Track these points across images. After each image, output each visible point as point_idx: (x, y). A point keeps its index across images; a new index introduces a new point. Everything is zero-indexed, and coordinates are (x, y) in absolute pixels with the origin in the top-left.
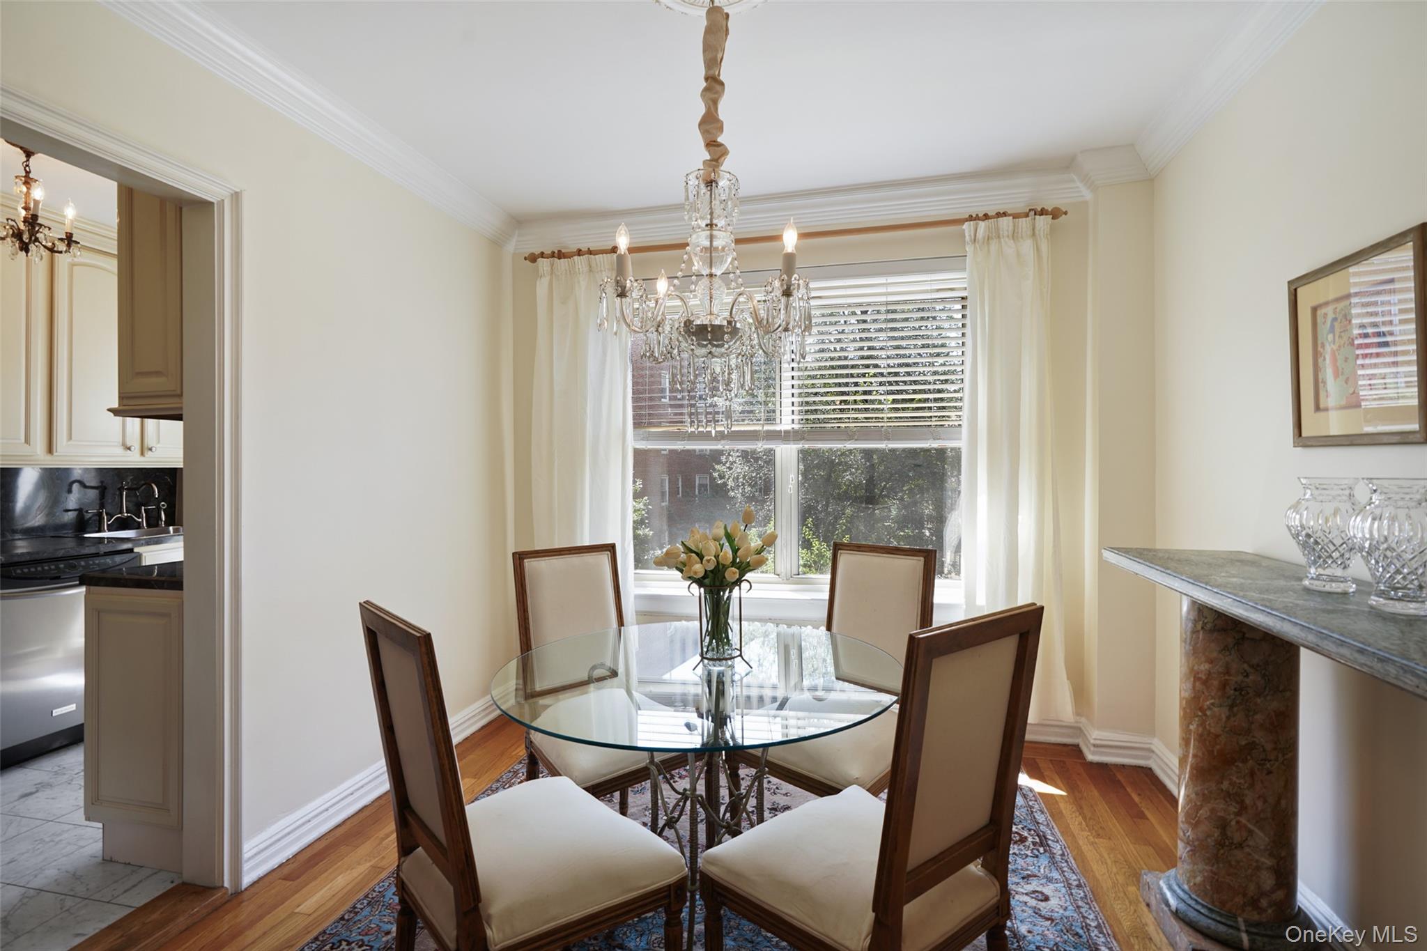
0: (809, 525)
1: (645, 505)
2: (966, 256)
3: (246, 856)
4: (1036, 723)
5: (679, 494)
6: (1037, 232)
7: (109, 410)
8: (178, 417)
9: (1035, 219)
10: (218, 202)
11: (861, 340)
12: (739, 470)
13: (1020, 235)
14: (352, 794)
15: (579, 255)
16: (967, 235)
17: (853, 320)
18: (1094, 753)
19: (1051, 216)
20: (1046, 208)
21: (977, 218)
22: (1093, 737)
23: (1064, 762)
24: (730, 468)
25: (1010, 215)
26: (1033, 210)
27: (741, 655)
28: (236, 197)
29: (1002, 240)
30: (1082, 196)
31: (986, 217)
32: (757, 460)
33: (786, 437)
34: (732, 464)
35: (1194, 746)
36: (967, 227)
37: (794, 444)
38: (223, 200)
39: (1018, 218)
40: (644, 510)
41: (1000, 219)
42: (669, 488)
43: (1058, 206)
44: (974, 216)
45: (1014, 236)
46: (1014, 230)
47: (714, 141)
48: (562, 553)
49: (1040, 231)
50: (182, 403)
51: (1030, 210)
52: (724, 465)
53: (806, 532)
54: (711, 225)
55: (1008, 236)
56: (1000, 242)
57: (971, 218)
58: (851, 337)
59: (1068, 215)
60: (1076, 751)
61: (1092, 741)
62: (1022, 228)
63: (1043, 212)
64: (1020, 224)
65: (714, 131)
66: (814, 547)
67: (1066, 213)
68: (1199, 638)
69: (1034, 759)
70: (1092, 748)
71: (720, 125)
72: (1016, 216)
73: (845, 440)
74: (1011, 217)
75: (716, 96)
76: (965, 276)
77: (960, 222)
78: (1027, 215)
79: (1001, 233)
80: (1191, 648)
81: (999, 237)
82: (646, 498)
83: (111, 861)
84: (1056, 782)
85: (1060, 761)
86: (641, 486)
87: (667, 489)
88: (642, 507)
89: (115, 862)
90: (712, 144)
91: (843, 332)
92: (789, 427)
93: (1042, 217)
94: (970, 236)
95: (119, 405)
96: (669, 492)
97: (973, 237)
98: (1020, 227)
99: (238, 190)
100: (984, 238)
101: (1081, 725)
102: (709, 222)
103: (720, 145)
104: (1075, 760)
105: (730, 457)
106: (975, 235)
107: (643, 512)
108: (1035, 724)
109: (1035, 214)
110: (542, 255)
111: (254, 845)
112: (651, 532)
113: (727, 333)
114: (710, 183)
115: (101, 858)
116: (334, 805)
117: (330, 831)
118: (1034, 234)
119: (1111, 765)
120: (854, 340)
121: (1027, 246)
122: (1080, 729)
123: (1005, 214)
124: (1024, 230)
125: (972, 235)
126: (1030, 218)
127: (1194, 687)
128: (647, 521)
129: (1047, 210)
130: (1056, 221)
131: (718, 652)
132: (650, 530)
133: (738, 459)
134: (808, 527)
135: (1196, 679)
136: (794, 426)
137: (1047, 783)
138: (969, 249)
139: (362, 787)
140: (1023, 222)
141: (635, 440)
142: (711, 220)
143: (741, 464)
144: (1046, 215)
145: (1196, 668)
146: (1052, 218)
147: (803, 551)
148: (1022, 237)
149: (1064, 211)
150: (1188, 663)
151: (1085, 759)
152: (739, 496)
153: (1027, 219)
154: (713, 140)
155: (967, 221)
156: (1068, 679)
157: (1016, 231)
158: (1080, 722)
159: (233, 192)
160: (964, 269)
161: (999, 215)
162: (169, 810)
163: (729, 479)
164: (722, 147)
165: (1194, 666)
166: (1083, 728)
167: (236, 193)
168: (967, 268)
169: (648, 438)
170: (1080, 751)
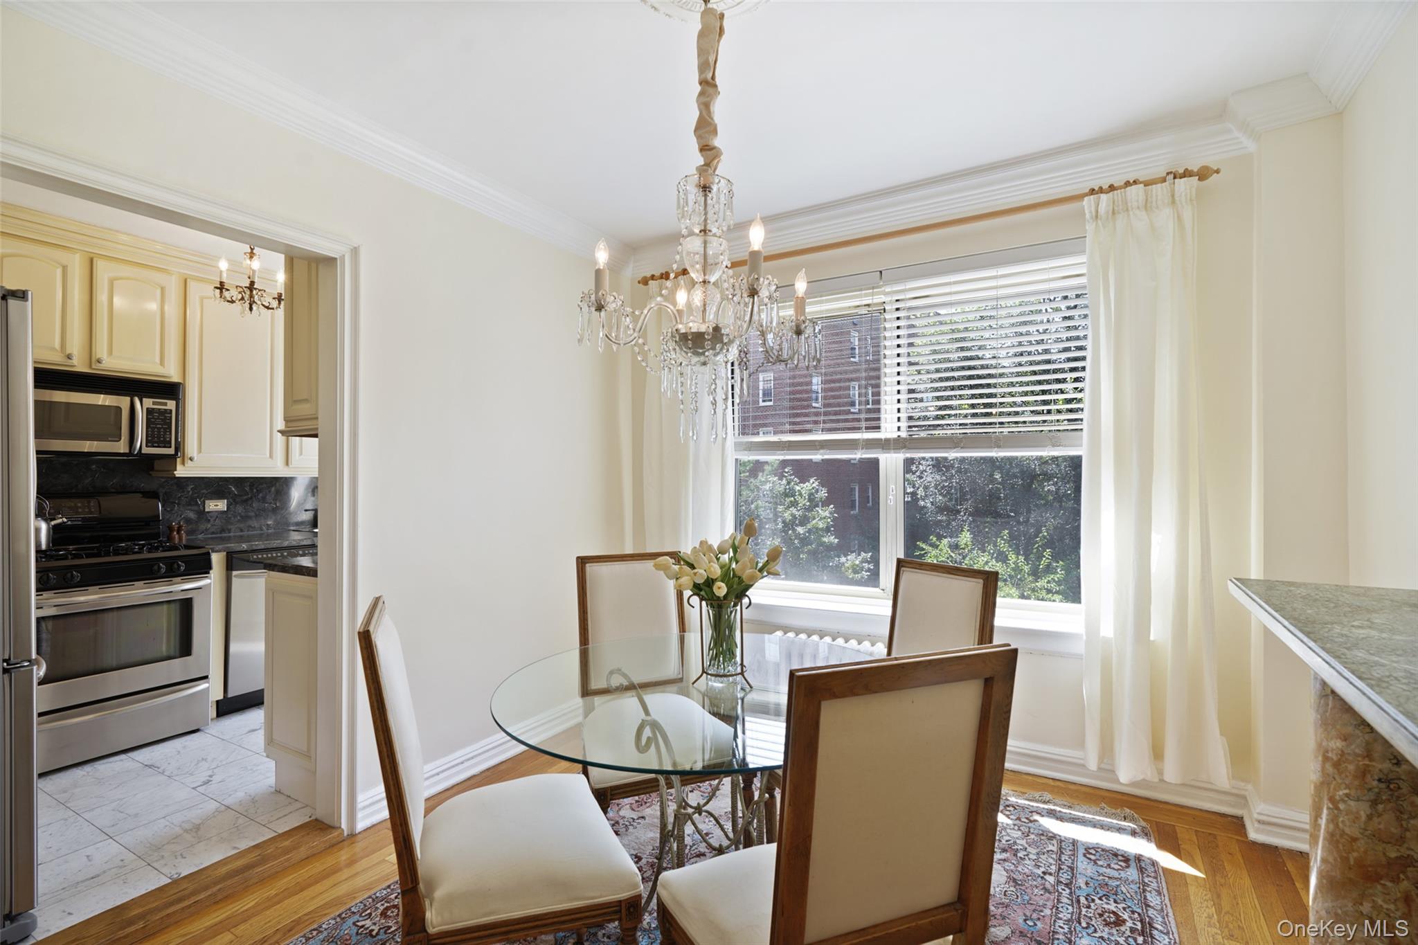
0: (1005, 537)
1: (831, 513)
2: (1085, 237)
3: (359, 806)
4: (1178, 782)
5: (868, 502)
6: (1177, 199)
7: (278, 431)
8: (316, 436)
9: (1174, 183)
10: (340, 257)
11: (1068, 339)
12: (929, 479)
13: (1154, 204)
14: (462, 763)
15: (683, 275)
16: (1086, 211)
17: (1057, 317)
18: (1257, 831)
19: (1197, 177)
20: (1190, 169)
21: (1101, 190)
22: (1258, 811)
23: (1215, 836)
24: (921, 477)
25: (1141, 183)
26: (1171, 173)
27: (742, 673)
28: (355, 251)
29: (1131, 213)
30: (1246, 148)
31: (1112, 188)
32: (948, 468)
33: (886, 445)
34: (922, 473)
35: (1323, 847)
36: (1088, 202)
37: (895, 453)
38: (344, 256)
39: (1152, 184)
40: (830, 518)
41: (1129, 188)
42: (859, 497)
43: (1208, 165)
44: (1096, 189)
45: (1147, 206)
46: (1147, 200)
47: (707, 146)
48: (625, 559)
49: (1181, 196)
50: (317, 425)
51: (1168, 174)
52: (914, 473)
53: (1001, 544)
54: (704, 231)
55: (1138, 208)
56: (1129, 215)
57: (1092, 192)
58: (1054, 336)
59: (1220, 175)
60: (1237, 824)
61: (1256, 816)
62: (1157, 196)
63: (1187, 174)
64: (1154, 191)
65: (707, 135)
66: (1010, 560)
67: (1217, 172)
68: (1328, 705)
69: (1174, 826)
70: (1256, 825)
71: (712, 129)
72: (1147, 184)
73: (950, 448)
74: (1142, 185)
75: (709, 99)
76: (1085, 261)
77: (1080, 197)
78: (1164, 180)
79: (1129, 205)
80: (1319, 716)
81: (1127, 210)
82: (832, 506)
83: (280, 792)
84: (1194, 860)
85: (1210, 834)
86: (826, 495)
87: (857, 498)
88: (828, 515)
89: (282, 793)
90: (706, 148)
91: (1045, 331)
92: (895, 435)
93: (1183, 179)
94: (1091, 212)
95: (286, 427)
96: (859, 501)
97: (1094, 214)
98: (1154, 195)
99: (355, 246)
100: (1107, 212)
101: (1246, 793)
102: (703, 228)
103: (714, 148)
104: (1230, 835)
105: (920, 466)
106: (1097, 212)
107: (829, 520)
108: (1176, 784)
109: (1175, 178)
110: (653, 277)
111: (369, 796)
112: (837, 540)
113: (709, 340)
114: (705, 189)
115: (274, 789)
116: (443, 771)
117: (440, 793)
118: (1173, 202)
119: (1283, 849)
120: (1058, 340)
121: (1165, 217)
122: (1244, 798)
123: (1135, 182)
124: (1159, 198)
125: (1093, 210)
126: (1167, 183)
127: (1323, 768)
128: (832, 529)
129: (1192, 171)
130: (1204, 182)
131: (718, 668)
132: (835, 538)
133: (928, 468)
134: (1004, 540)
135: (1326, 759)
136: (899, 433)
137: (1181, 859)
138: (1090, 227)
139: (472, 758)
140: (1157, 189)
141: (735, 451)
142: (705, 226)
143: (931, 473)
144: (1190, 176)
145: (1324, 744)
146: (1199, 179)
147: (998, 565)
148: (1157, 208)
149: (1216, 169)
150: (1316, 736)
151: (1247, 838)
152: (929, 505)
153: (1164, 184)
154: (705, 144)
155: (1087, 196)
156: (1221, 734)
157: (1149, 199)
158: (1246, 790)
159: (352, 248)
160: (1083, 252)
161: (1128, 184)
162: (311, 757)
163: (919, 488)
164: (714, 150)
165: (1322, 740)
166: (1248, 798)
167: (355, 248)
168: (1087, 250)
169: (752, 447)
170: (1243, 826)
